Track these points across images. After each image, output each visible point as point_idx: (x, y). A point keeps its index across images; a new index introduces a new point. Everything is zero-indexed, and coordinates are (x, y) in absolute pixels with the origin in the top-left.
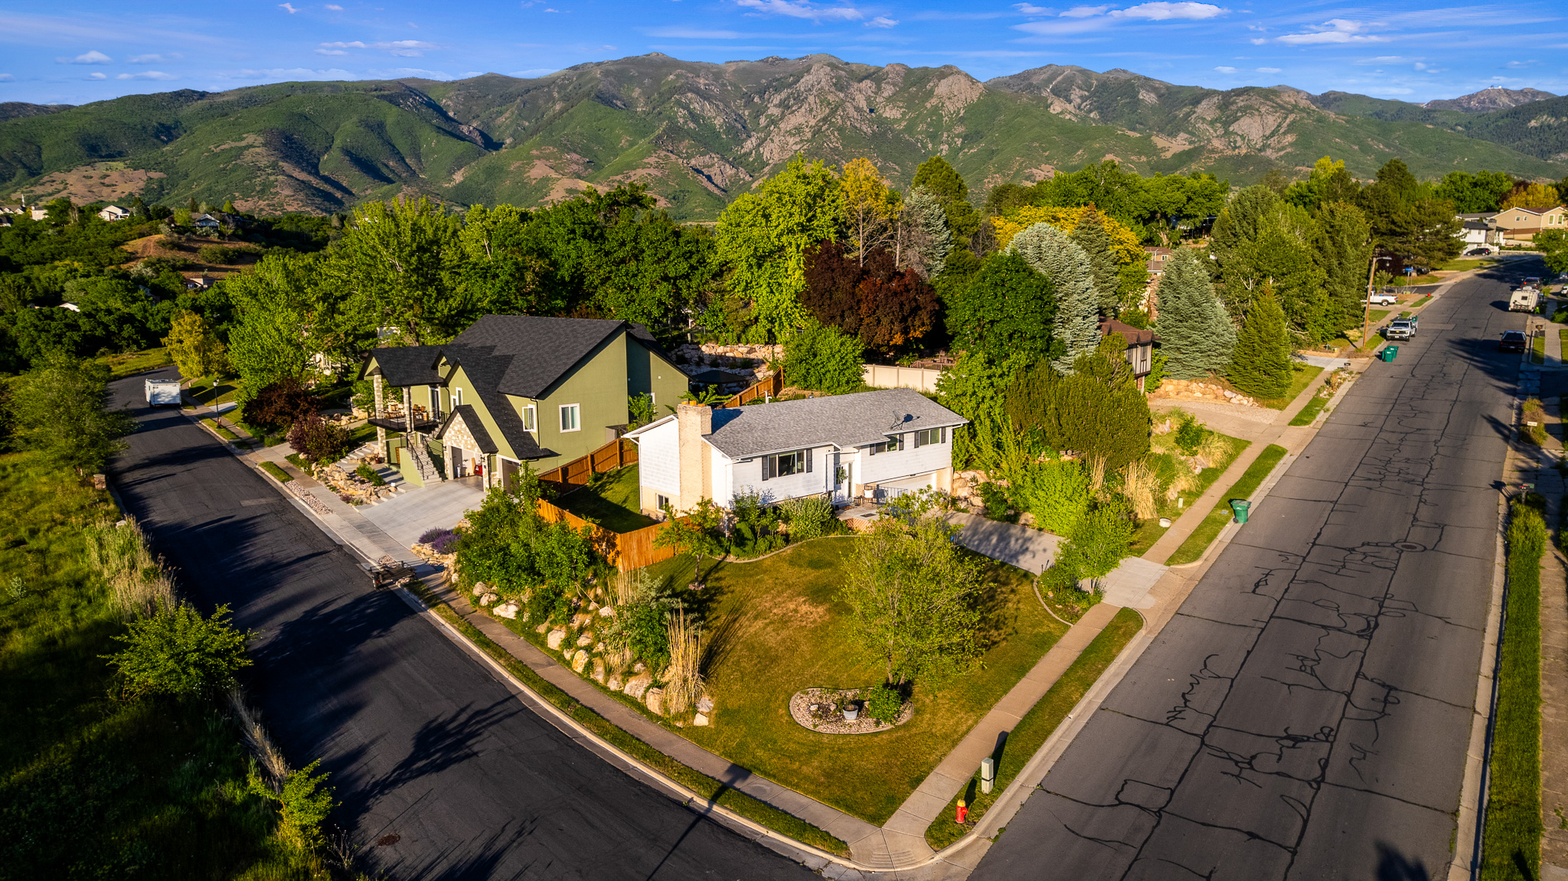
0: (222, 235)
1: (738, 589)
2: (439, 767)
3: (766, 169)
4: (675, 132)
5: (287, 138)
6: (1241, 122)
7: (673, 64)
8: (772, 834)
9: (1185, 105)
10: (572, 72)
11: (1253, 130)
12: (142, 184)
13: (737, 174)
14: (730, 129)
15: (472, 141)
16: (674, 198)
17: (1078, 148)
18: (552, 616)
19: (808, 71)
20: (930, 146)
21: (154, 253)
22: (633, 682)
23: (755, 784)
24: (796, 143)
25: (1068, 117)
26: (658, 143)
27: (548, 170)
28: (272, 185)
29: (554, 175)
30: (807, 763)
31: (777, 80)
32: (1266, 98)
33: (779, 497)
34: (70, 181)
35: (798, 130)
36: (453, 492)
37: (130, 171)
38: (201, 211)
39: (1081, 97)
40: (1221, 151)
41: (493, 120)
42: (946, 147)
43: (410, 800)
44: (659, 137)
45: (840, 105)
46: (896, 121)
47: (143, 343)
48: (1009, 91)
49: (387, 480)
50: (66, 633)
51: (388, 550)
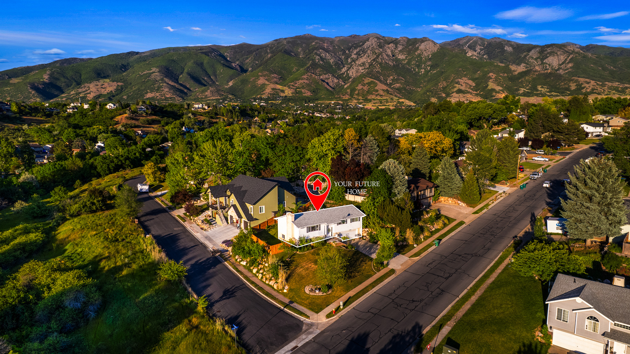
0: (147, 113)
1: (298, 260)
2: (228, 298)
3: (350, 80)
4: (315, 65)
5: (167, 69)
6: (549, 58)
7: (314, 38)
8: (295, 314)
9: (525, 52)
10: (275, 42)
11: (554, 62)
12: (115, 87)
13: (338, 82)
14: (336, 64)
15: (236, 69)
16: (314, 92)
17: (478, 71)
18: (254, 265)
19: (368, 40)
20: (417, 70)
21: (124, 121)
22: (271, 282)
23: (295, 305)
24: (362, 69)
25: (474, 58)
26: (307, 70)
27: (265, 81)
28: (161, 87)
29: (267, 83)
30: (306, 301)
31: (356, 44)
32: (560, 48)
33: (311, 237)
34: (91, 87)
35: (363, 64)
36: (230, 228)
37: (111, 83)
38: (140, 105)
39: (480, 49)
40: (539, 71)
41: (244, 61)
42: (423, 70)
43: (222, 304)
44: (308, 67)
45: (381, 54)
46: (403, 60)
47: (132, 166)
48: (450, 47)
49: (212, 223)
50: (143, 265)
51: (214, 245)
